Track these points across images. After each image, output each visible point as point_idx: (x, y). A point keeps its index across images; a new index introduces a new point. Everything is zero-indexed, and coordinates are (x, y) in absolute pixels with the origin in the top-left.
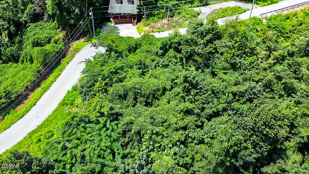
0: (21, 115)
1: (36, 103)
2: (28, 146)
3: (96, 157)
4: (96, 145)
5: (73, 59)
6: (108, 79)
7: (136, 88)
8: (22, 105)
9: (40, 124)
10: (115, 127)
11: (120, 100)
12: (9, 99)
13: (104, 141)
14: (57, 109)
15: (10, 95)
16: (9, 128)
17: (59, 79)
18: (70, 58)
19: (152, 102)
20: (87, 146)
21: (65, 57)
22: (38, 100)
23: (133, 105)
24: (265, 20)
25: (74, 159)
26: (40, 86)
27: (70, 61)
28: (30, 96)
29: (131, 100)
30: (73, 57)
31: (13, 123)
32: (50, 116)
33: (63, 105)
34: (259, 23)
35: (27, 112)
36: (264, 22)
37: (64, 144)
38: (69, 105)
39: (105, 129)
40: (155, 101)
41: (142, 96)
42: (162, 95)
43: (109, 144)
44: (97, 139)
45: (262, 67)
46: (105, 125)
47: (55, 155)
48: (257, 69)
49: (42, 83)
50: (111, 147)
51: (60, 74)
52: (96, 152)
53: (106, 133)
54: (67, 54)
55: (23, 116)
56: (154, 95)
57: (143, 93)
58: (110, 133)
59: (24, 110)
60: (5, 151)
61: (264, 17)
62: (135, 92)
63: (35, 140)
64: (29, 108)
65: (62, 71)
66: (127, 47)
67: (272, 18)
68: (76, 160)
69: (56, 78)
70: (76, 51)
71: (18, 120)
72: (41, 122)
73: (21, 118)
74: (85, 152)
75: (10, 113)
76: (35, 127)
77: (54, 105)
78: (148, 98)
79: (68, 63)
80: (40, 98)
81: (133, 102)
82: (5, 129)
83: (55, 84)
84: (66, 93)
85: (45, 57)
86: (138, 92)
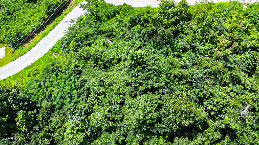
0: (24, 52)
1: (36, 45)
2: (22, 77)
3: (58, 97)
4: (61, 89)
5: (71, 12)
6: (80, 42)
7: (97, 54)
8: (28, 43)
9: (34, 63)
10: (76, 80)
11: (85, 60)
12: (19, 38)
13: (67, 88)
14: (47, 54)
15: (20, 35)
16: (15, 60)
17: (55, 28)
18: (69, 11)
19: (109, 66)
20: (54, 89)
21: (66, 8)
22: (37, 42)
23: (93, 66)
24: (246, 6)
25: (44, 96)
26: (44, 29)
27: (68, 13)
28: (35, 37)
29: (93, 62)
30: (71, 10)
31: (18, 57)
32: (41, 57)
33: (52, 51)
34: (237, 9)
35: (29, 51)
36: (244, 8)
37: (41, 83)
38: (56, 52)
39: (69, 79)
40: (112, 66)
41: (102, 61)
42: (117, 63)
43: (69, 91)
44: (62, 85)
45: (216, 56)
46: (70, 77)
47: (33, 90)
48: (210, 56)
49: (46, 27)
50: (71, 93)
51: (58, 24)
52: (60, 94)
53: (69, 82)
54: (69, 5)
55: (25, 53)
56: (111, 62)
57: (102, 59)
58: (71, 84)
59: (27, 48)
60: (8, 76)
61: (246, 3)
62: (96, 57)
63: (27, 74)
64: (30, 48)
65: (60, 21)
66: (106, 14)
67: (254, 6)
68: (45, 96)
69: (54, 27)
70: (75, 4)
71: (22, 55)
72: (35, 62)
73: (24, 54)
74: (53, 92)
75: (19, 48)
76: (30, 64)
77: (46, 50)
78: (106, 63)
79: (66, 15)
80: (39, 41)
81: (94, 64)
82: (13, 60)
83: (52, 32)
84: (57, 42)
85: (48, 8)
86: (98, 58)
